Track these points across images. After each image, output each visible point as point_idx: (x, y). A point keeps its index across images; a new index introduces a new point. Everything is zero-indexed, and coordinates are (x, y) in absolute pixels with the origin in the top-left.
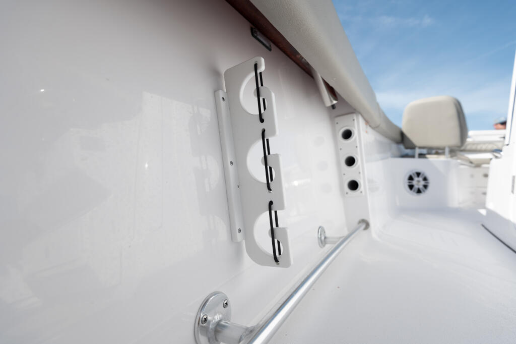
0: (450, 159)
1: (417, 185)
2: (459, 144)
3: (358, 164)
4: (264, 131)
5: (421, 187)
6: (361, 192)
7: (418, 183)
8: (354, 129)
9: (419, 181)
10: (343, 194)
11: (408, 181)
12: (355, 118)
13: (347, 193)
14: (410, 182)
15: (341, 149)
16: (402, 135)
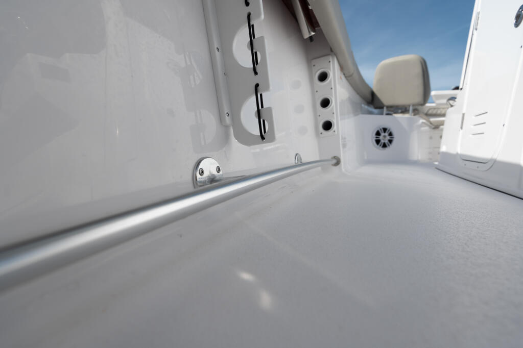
0: (413, 117)
1: (383, 140)
2: (422, 103)
3: (332, 105)
4: (249, 15)
5: (386, 141)
6: (334, 131)
7: (384, 138)
8: (330, 72)
9: (385, 137)
10: (318, 134)
11: (375, 136)
12: (331, 60)
13: (321, 133)
14: (376, 137)
15: (317, 91)
16: (373, 94)
